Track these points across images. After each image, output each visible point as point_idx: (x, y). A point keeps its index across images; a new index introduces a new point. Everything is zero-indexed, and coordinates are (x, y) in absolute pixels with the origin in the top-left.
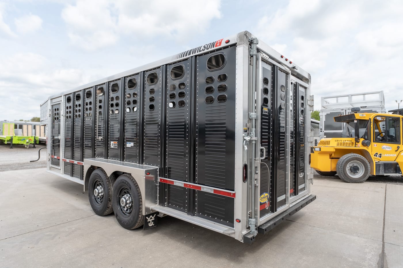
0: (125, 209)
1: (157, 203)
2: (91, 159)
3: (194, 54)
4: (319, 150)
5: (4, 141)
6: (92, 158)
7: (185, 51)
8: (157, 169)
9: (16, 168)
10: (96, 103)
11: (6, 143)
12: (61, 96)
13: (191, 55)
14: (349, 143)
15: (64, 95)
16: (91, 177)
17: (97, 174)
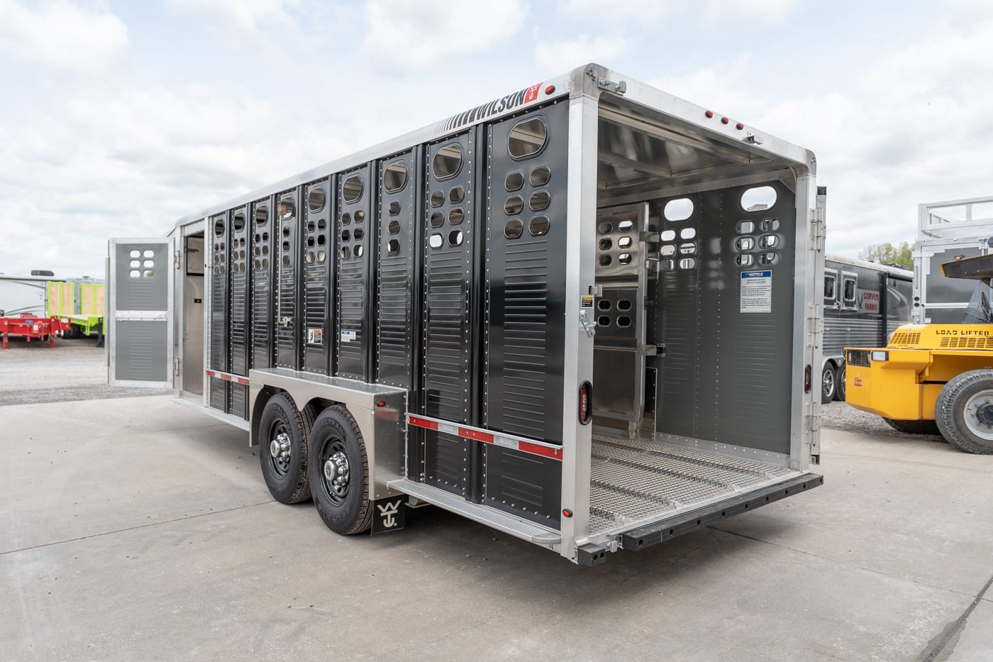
0: (336, 487)
1: (404, 475)
2: (268, 369)
3: (482, 120)
4: (884, 359)
5: (84, 328)
6: (269, 367)
7: (462, 113)
8: (405, 393)
9: (109, 393)
10: (276, 237)
11: (88, 333)
12: (203, 219)
13: (476, 122)
14: (980, 339)
15: (209, 217)
16: (264, 412)
17: (276, 404)
